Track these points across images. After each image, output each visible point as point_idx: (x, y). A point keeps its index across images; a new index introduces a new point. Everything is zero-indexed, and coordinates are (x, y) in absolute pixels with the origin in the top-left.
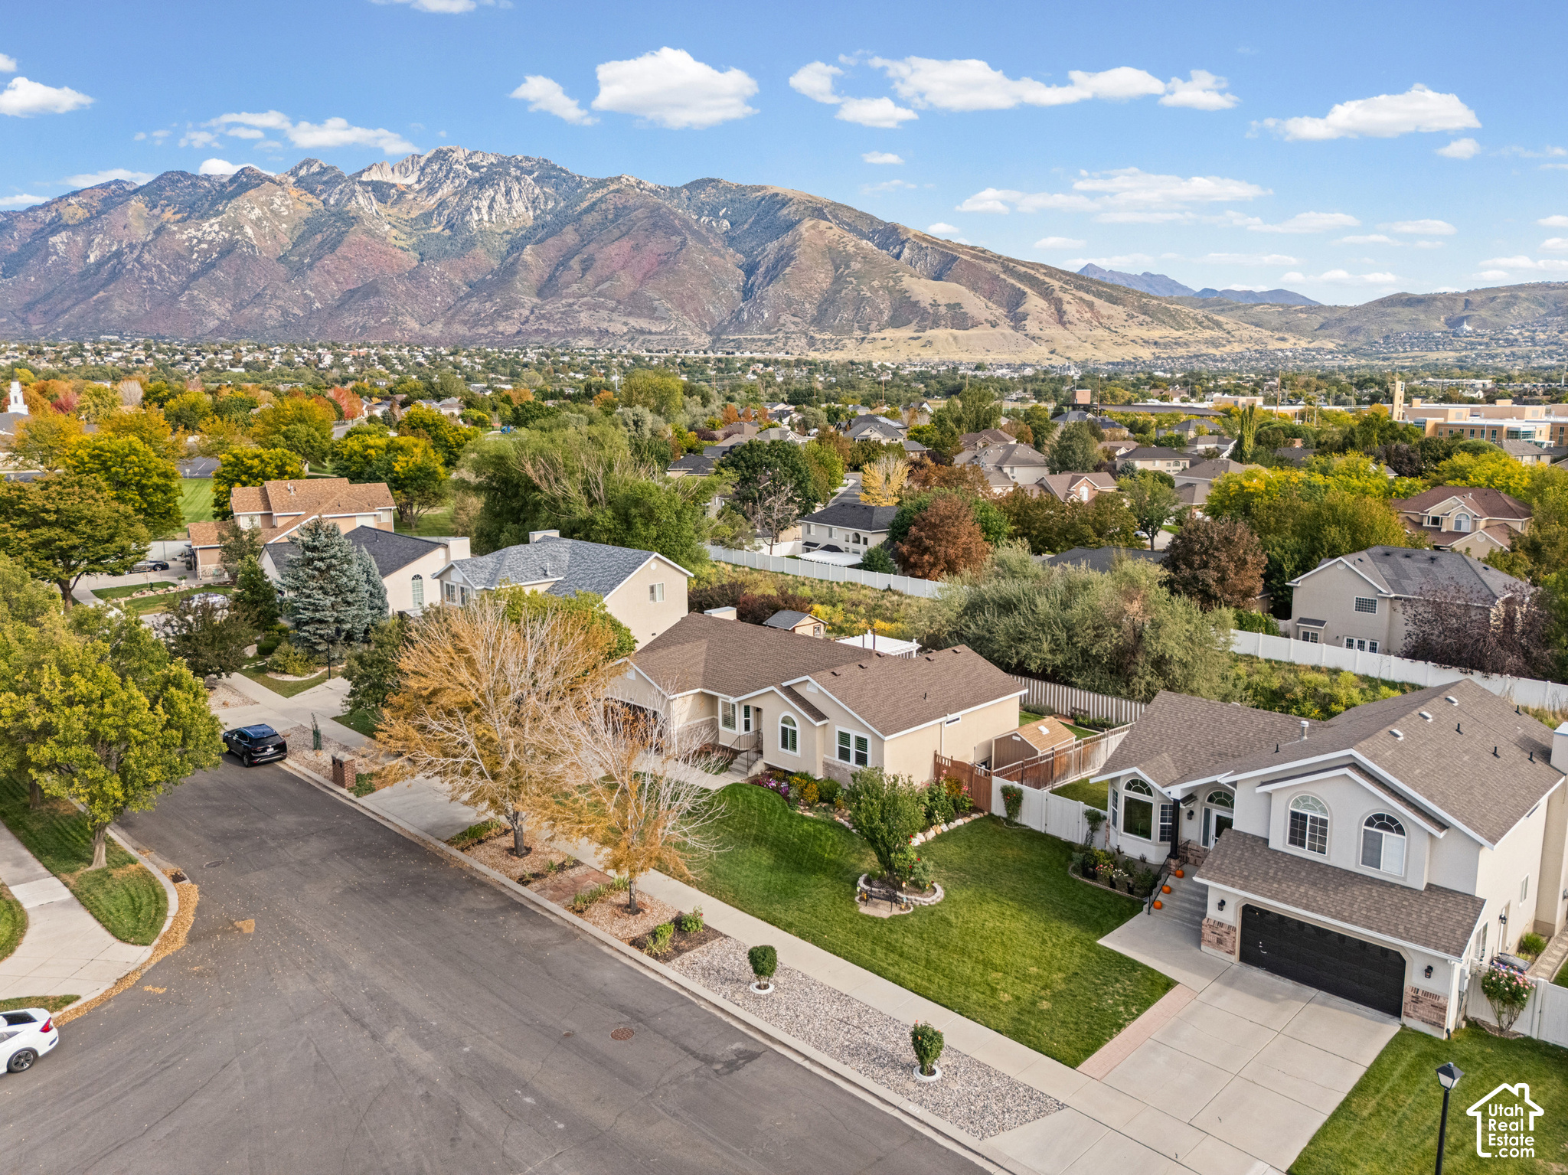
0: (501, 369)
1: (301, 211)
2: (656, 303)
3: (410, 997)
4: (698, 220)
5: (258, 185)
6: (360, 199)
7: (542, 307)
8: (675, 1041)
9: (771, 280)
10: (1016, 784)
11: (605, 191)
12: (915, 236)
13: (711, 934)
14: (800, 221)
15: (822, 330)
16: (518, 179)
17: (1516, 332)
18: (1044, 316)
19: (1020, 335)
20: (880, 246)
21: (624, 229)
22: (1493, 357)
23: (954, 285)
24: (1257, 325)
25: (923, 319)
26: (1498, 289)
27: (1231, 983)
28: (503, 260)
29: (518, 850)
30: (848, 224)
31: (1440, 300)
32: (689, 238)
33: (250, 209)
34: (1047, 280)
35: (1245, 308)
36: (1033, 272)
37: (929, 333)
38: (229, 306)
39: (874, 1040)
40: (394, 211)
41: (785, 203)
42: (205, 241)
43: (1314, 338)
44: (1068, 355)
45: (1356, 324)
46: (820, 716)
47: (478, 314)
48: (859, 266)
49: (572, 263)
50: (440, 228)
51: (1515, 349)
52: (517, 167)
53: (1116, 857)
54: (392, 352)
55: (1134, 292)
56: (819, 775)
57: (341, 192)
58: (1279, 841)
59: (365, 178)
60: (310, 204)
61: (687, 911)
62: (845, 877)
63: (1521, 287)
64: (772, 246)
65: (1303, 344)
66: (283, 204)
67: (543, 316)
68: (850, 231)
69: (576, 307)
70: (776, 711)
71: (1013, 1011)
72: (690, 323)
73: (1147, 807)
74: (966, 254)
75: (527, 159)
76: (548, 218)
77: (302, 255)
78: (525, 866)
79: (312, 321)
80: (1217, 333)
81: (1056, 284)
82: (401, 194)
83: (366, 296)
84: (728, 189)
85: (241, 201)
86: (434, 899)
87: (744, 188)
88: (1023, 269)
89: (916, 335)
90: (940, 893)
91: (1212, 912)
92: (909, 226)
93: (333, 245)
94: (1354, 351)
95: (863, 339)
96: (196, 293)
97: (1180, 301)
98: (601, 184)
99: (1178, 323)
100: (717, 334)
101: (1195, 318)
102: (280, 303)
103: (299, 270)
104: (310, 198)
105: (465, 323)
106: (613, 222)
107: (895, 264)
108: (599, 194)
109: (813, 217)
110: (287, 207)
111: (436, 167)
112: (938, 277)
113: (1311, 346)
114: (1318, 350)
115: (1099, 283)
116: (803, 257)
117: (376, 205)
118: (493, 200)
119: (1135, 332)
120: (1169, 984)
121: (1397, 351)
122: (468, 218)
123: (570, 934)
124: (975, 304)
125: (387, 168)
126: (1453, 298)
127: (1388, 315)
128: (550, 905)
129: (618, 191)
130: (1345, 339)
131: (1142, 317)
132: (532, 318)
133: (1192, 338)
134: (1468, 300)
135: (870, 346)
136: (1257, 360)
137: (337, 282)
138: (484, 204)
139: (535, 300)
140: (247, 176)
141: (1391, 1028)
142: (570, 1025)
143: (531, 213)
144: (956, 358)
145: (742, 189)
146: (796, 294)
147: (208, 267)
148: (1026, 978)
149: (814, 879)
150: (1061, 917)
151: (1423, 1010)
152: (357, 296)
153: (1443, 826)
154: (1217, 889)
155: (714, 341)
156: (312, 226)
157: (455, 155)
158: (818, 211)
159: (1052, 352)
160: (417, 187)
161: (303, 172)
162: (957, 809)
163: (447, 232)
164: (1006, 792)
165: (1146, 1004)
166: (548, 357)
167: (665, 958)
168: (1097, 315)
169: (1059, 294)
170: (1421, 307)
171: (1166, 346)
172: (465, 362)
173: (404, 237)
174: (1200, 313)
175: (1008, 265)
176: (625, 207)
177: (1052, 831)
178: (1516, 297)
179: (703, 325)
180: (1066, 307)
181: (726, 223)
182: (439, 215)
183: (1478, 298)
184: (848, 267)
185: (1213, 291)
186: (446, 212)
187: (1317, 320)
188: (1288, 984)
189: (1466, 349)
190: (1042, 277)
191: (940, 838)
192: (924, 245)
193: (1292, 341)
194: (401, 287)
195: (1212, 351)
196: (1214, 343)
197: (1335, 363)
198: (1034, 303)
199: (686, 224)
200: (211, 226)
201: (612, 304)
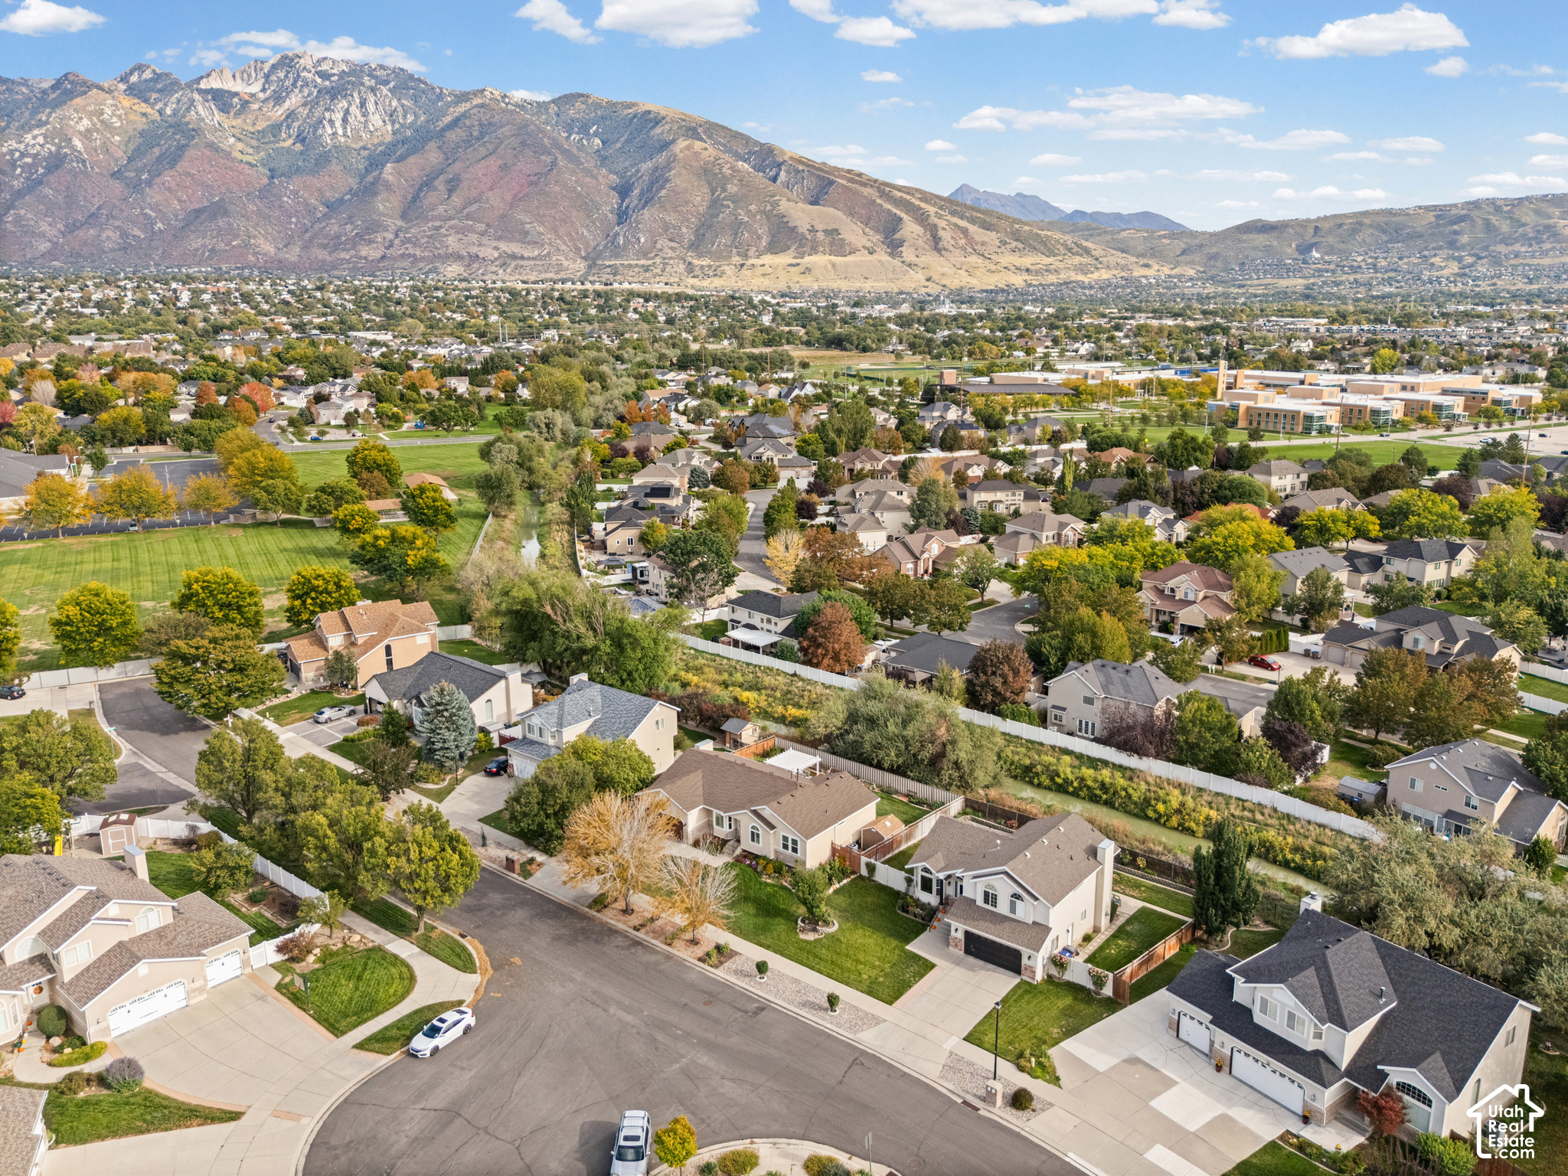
0: (374, 308)
1: (133, 122)
2: (528, 226)
3: (610, 991)
4: (568, 138)
5: (85, 93)
6: (200, 108)
7: (407, 231)
8: (730, 1004)
9: (646, 203)
10: (873, 861)
11: (468, 105)
12: (791, 158)
13: (733, 954)
14: (673, 141)
15: (700, 256)
16: (373, 90)
17: (1360, 259)
18: (920, 242)
19: (896, 262)
20: (759, 168)
21: (490, 147)
22: (1337, 284)
23: (831, 210)
24: (1123, 251)
25: (801, 246)
26: (1345, 216)
27: (958, 964)
28: (362, 178)
29: (627, 911)
30: (724, 145)
31: (1292, 227)
32: (560, 157)
33: (77, 119)
34: (923, 205)
35: (1112, 233)
36: (908, 197)
37: (808, 259)
38: (60, 226)
39: (812, 999)
40: (238, 122)
41: (658, 121)
42: (28, 155)
43: (1176, 265)
44: (944, 282)
45: (1214, 250)
46: (772, 827)
47: (339, 237)
48: (735, 189)
49: (436, 183)
50: (290, 142)
51: (1358, 276)
52: (371, 75)
53: (917, 903)
54: (252, 286)
55: (1007, 218)
56: (772, 856)
57: (179, 101)
58: (980, 902)
59: (203, 85)
60: (144, 115)
61: (722, 942)
62: (792, 919)
63: (1366, 214)
64: (646, 166)
65: (1166, 270)
66: (114, 115)
67: (409, 240)
68: (725, 152)
69: (443, 231)
70: (747, 822)
71: (867, 983)
72: (564, 247)
73: (930, 880)
74: (842, 177)
75: (382, 67)
76: (409, 133)
77: (139, 171)
78: (634, 920)
79: (154, 244)
80: (1085, 260)
81: (931, 210)
82: (245, 104)
83: (213, 217)
84: (598, 105)
85: (68, 111)
86: (597, 942)
87: (615, 104)
88: (899, 194)
89: (794, 261)
90: (837, 926)
91: (953, 933)
92: (786, 149)
93: (172, 159)
94: (1212, 278)
95: (742, 265)
96: (22, 212)
97: (1051, 226)
98: (463, 97)
99: (1049, 249)
100: (592, 261)
101: (1065, 245)
102: (117, 223)
103: (136, 186)
104: (144, 107)
105: (324, 247)
106: (478, 139)
107: (772, 187)
108: (462, 108)
109: (688, 137)
110: (119, 117)
111: (282, 75)
112: (815, 202)
113: (1173, 272)
114: (1180, 277)
115: (973, 209)
116: (679, 179)
117: (218, 116)
118: (347, 112)
119: (1007, 259)
120: (933, 966)
121: (1251, 278)
122: (320, 131)
123: (669, 957)
124: (853, 232)
125: (228, 74)
126: (1302, 224)
127: (1244, 241)
128: (654, 941)
129: (482, 106)
130: (1205, 265)
131: (1014, 244)
132: (397, 242)
133: (1061, 265)
134: (1317, 227)
135: (749, 273)
136: (1123, 287)
137: (180, 201)
138: (338, 117)
139: (400, 223)
140: (72, 83)
141: (1016, 980)
142: (684, 1000)
143: (389, 128)
144: (835, 285)
145: (612, 105)
146: (672, 218)
147: (34, 185)
148: (874, 967)
149: (776, 920)
150: (891, 936)
151: (1028, 973)
152: (203, 217)
153: (1036, 899)
154: (954, 924)
155: (590, 267)
156: (148, 138)
157: (302, 61)
158: (692, 131)
159: (928, 280)
160: (261, 96)
161: (134, 78)
162: (844, 873)
163: (298, 147)
164: (868, 865)
165: (922, 976)
166: (421, 292)
167: (716, 967)
168: (971, 241)
169: (934, 220)
170: (1275, 234)
171: (1037, 273)
172: (335, 299)
173: (251, 151)
174: (1069, 239)
175: (884, 189)
176: (490, 124)
177: (890, 885)
178: (1361, 224)
179: (578, 249)
180: (941, 233)
181: (598, 141)
182: (289, 127)
183: (1326, 225)
184: (724, 190)
185: (1083, 214)
186: (296, 124)
187: (1181, 245)
188: (981, 963)
189: (1313, 276)
190: (917, 203)
191: (836, 892)
192: (801, 168)
193: (1156, 267)
194: (251, 207)
195: (1081, 278)
196: (1082, 269)
197: (1195, 291)
198: (911, 229)
199: (556, 144)
200: (35, 137)
201: (481, 227)
